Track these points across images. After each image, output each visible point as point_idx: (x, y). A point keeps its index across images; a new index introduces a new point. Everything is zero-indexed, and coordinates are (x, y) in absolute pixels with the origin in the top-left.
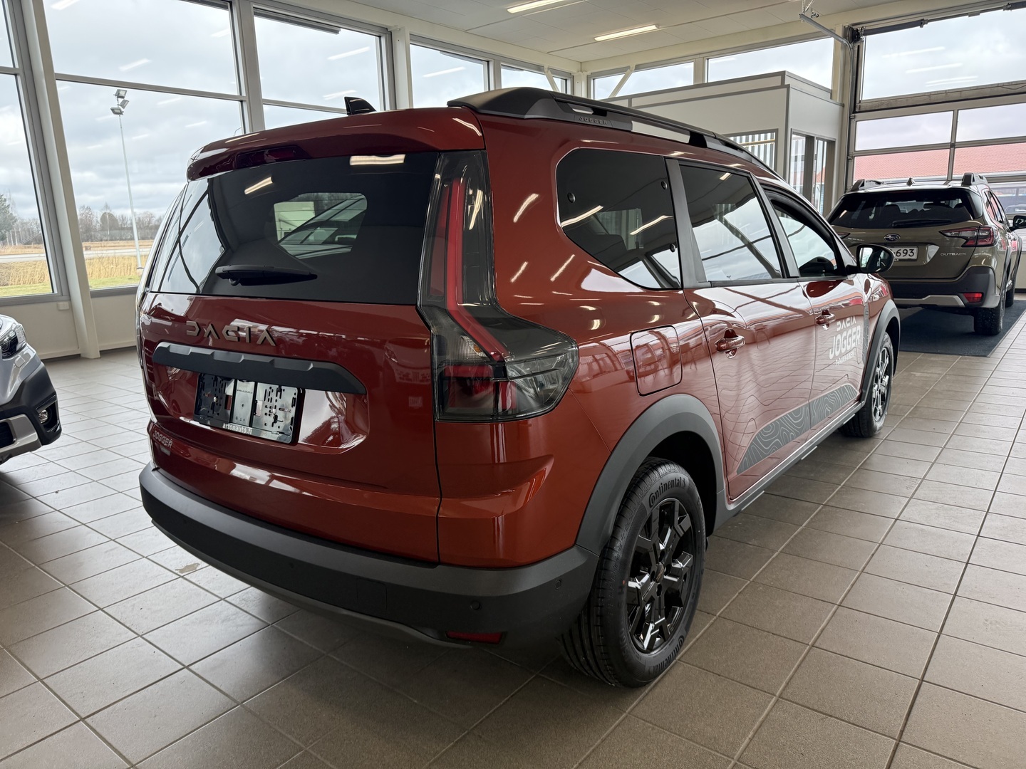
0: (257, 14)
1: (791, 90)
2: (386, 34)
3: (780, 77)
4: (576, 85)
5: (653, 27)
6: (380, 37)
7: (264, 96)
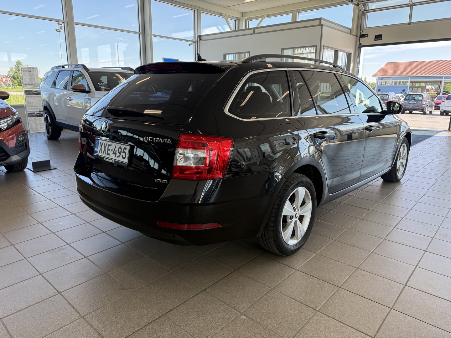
1: (324, 27)
3: (319, 20)
4: (240, 23)
7: (75, 21)
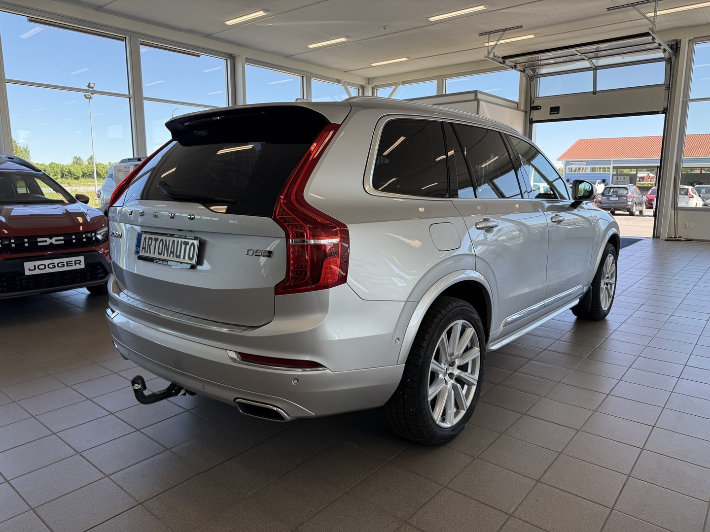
0: (141, 44)
1: (481, 103)
2: (232, 58)
3: (474, 94)
4: (365, 90)
5: (405, 59)
6: (227, 60)
7: (145, 95)
